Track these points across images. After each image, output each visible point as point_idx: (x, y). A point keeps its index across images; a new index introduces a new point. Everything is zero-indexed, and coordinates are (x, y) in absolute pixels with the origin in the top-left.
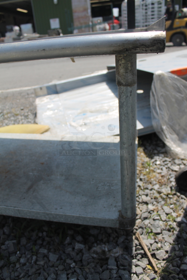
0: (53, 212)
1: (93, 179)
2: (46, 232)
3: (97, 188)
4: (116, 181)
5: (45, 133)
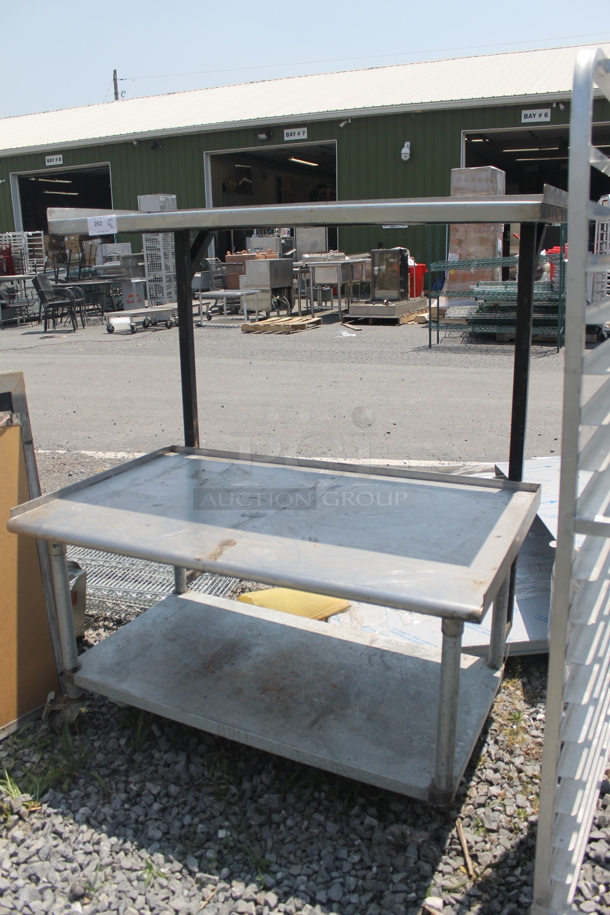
0: (344, 762)
1: (408, 727)
3: (411, 742)
5: (340, 615)
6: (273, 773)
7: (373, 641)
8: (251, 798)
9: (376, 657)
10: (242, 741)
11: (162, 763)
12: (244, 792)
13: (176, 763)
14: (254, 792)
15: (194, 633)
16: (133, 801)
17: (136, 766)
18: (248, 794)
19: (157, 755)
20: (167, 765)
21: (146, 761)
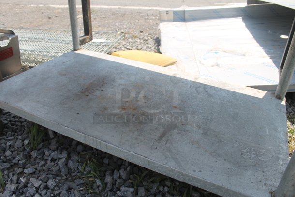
0: (191, 173)
1: (236, 141)
2: (168, 187)
3: (242, 154)
4: (264, 150)
5: (170, 66)
6: (128, 169)
7: (196, 79)
8: (111, 190)
9: (200, 88)
10: (103, 150)
11: (50, 159)
12: (106, 184)
13: (60, 159)
14: (114, 184)
15: (79, 71)
16: (21, 191)
17: (32, 160)
18: (109, 186)
19: (47, 153)
20: (53, 160)
21: (39, 157)
